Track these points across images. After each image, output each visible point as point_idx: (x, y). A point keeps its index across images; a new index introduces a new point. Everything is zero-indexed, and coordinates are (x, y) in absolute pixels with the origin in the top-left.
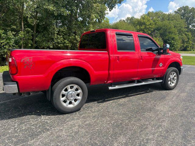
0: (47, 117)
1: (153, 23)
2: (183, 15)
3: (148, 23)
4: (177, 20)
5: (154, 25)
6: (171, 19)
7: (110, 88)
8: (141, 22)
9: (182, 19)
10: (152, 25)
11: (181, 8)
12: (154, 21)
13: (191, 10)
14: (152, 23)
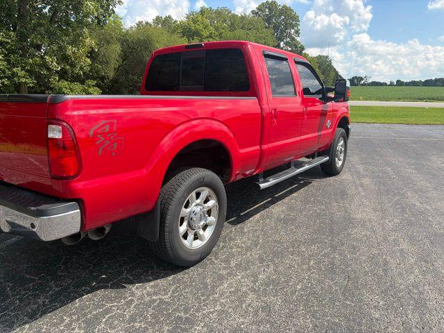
0: (149, 286)
1: (216, 33)
2: (268, 20)
3: (205, 33)
4: (258, 29)
5: (217, 38)
6: (246, 26)
7: (263, 186)
8: (190, 30)
9: (266, 27)
10: (214, 39)
11: (263, 3)
12: (217, 29)
13: (282, 10)
14: (214, 34)
